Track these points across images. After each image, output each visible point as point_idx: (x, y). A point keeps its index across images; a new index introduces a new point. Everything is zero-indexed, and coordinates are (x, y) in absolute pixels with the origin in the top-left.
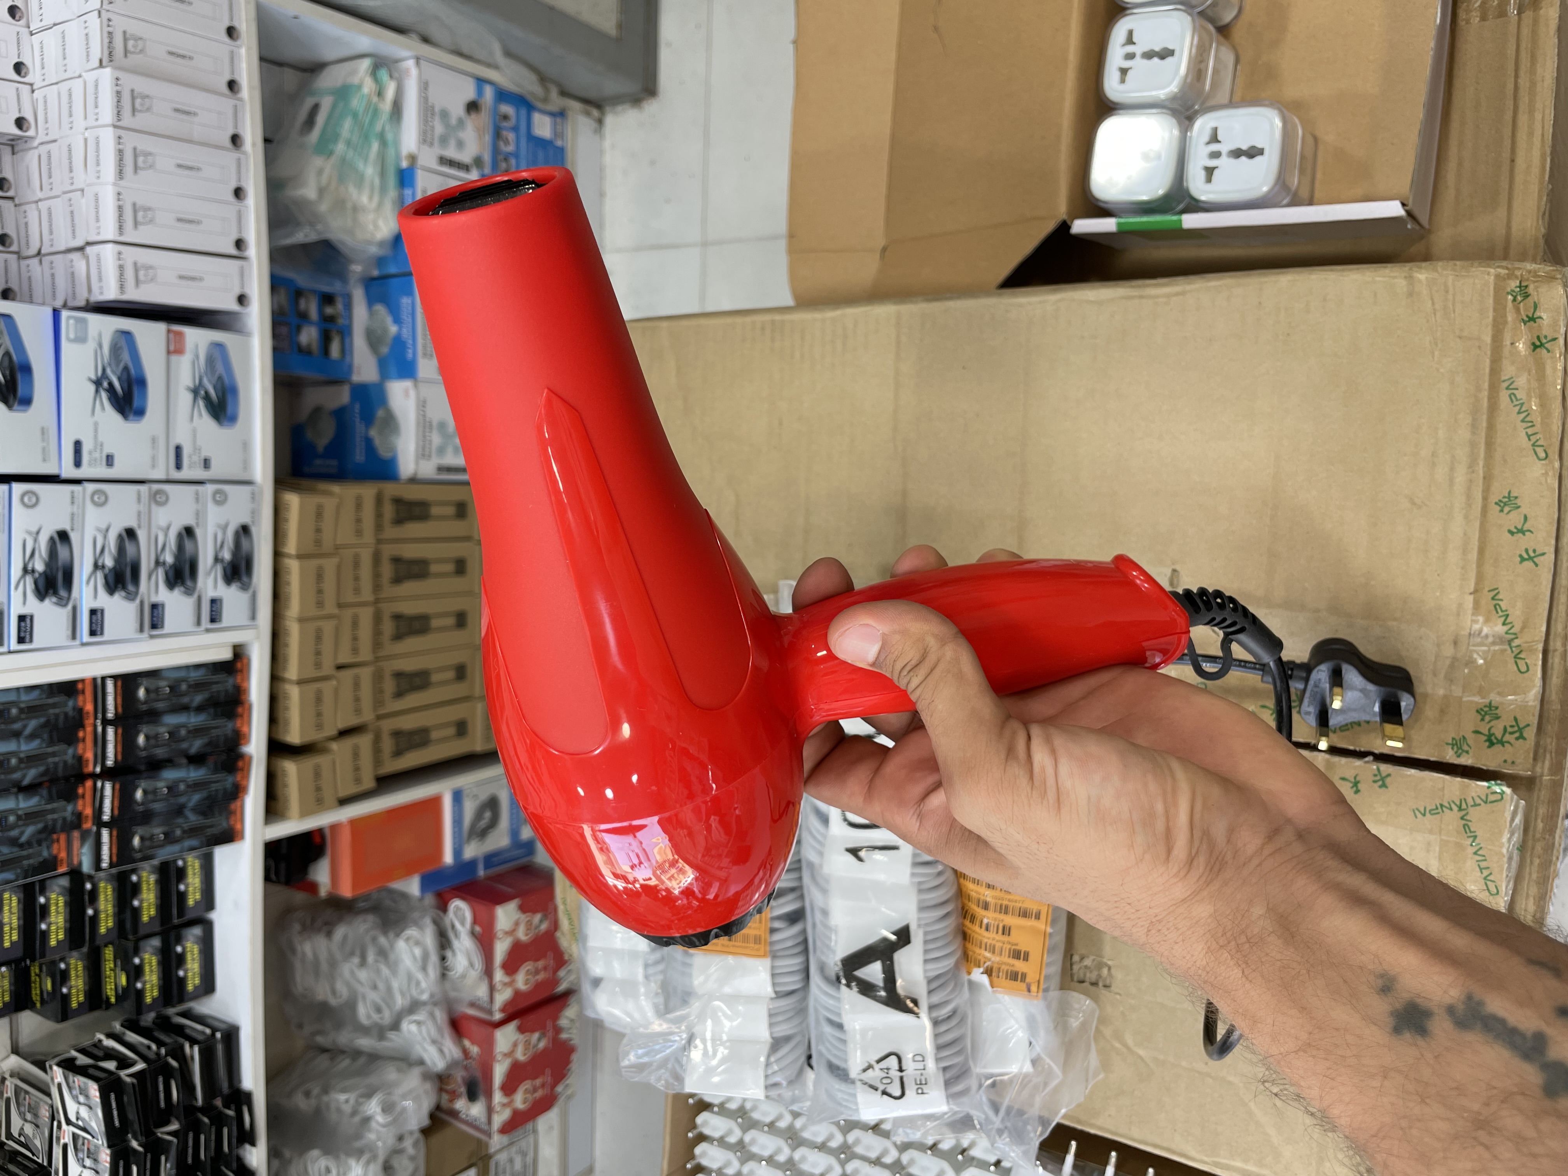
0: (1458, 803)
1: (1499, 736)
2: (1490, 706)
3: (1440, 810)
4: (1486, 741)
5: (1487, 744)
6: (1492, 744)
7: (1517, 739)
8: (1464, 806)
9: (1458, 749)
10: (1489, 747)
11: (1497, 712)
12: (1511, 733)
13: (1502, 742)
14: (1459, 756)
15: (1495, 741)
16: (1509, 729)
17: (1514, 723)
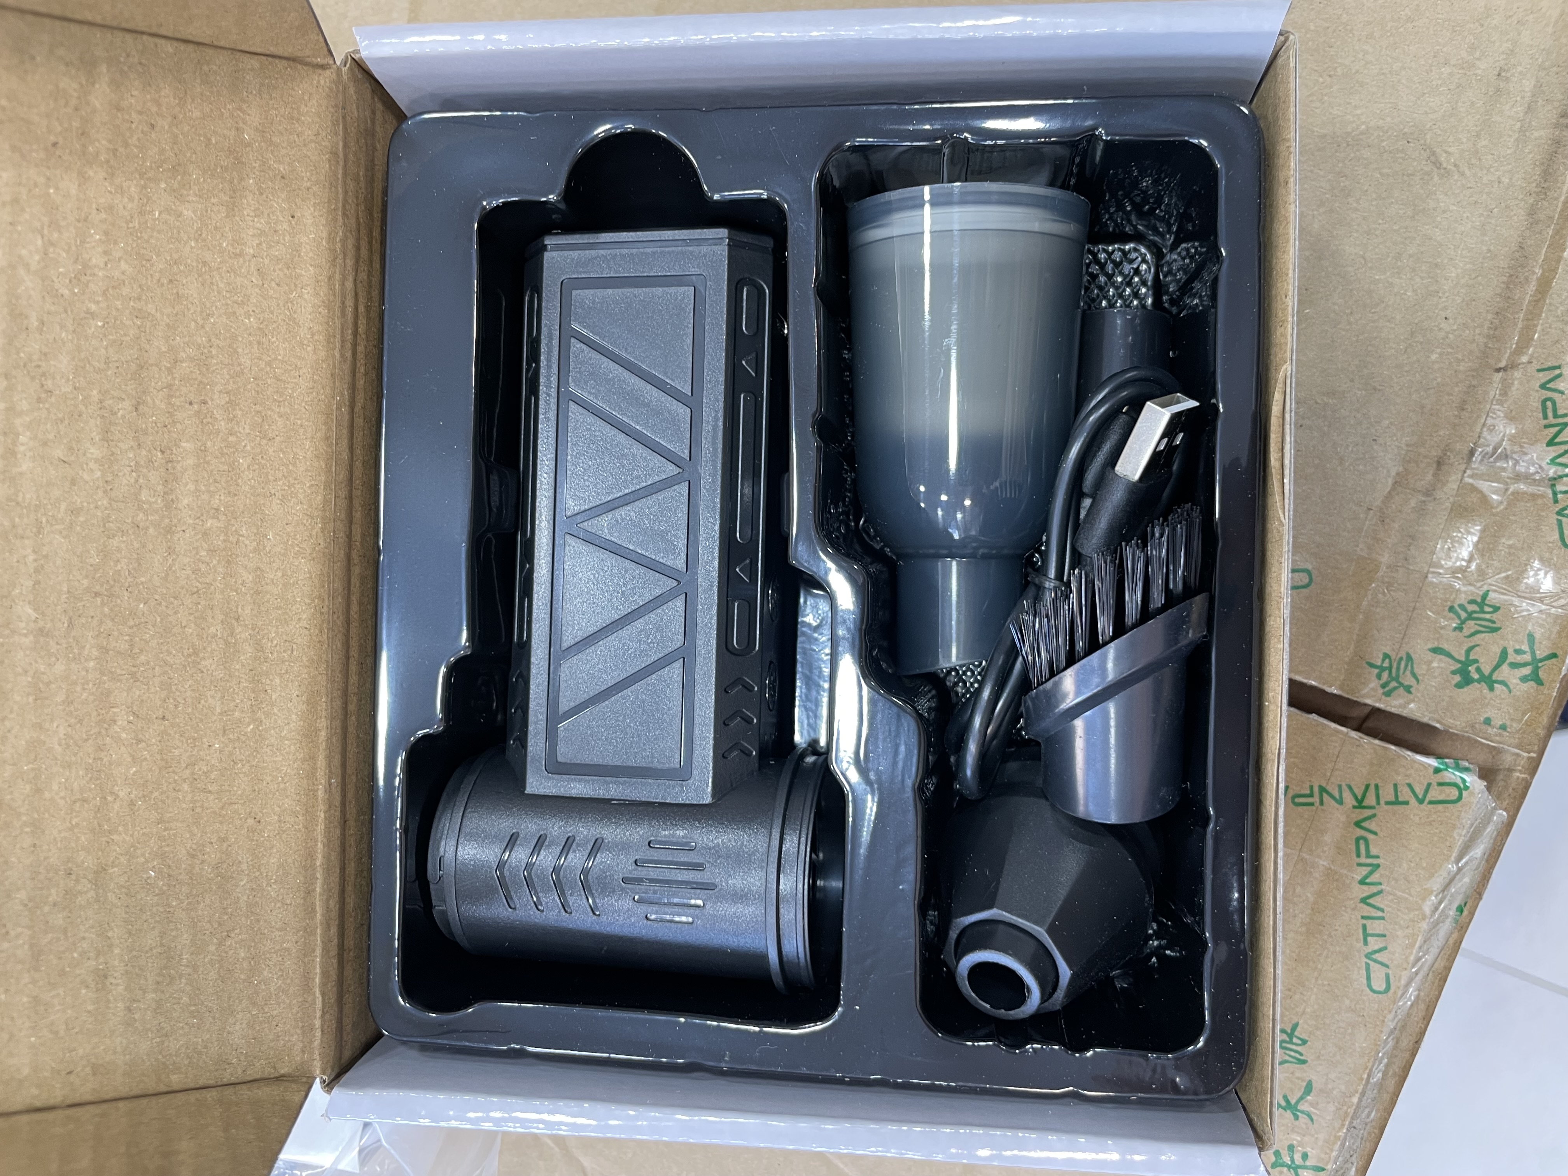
0: (1359, 793)
1: (1487, 671)
2: (1482, 602)
3: (1316, 799)
4: (1454, 673)
5: (1457, 678)
6: (1467, 681)
7: (1524, 679)
8: (1371, 800)
9: (1391, 678)
10: (1459, 686)
11: (1494, 617)
12: (1514, 666)
13: (1489, 681)
14: (1388, 694)
15: (1476, 676)
16: (1512, 657)
17: (1525, 647)
